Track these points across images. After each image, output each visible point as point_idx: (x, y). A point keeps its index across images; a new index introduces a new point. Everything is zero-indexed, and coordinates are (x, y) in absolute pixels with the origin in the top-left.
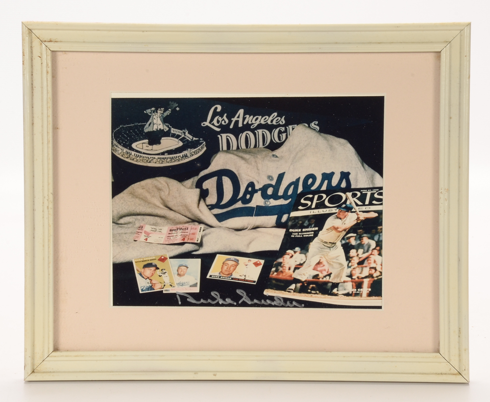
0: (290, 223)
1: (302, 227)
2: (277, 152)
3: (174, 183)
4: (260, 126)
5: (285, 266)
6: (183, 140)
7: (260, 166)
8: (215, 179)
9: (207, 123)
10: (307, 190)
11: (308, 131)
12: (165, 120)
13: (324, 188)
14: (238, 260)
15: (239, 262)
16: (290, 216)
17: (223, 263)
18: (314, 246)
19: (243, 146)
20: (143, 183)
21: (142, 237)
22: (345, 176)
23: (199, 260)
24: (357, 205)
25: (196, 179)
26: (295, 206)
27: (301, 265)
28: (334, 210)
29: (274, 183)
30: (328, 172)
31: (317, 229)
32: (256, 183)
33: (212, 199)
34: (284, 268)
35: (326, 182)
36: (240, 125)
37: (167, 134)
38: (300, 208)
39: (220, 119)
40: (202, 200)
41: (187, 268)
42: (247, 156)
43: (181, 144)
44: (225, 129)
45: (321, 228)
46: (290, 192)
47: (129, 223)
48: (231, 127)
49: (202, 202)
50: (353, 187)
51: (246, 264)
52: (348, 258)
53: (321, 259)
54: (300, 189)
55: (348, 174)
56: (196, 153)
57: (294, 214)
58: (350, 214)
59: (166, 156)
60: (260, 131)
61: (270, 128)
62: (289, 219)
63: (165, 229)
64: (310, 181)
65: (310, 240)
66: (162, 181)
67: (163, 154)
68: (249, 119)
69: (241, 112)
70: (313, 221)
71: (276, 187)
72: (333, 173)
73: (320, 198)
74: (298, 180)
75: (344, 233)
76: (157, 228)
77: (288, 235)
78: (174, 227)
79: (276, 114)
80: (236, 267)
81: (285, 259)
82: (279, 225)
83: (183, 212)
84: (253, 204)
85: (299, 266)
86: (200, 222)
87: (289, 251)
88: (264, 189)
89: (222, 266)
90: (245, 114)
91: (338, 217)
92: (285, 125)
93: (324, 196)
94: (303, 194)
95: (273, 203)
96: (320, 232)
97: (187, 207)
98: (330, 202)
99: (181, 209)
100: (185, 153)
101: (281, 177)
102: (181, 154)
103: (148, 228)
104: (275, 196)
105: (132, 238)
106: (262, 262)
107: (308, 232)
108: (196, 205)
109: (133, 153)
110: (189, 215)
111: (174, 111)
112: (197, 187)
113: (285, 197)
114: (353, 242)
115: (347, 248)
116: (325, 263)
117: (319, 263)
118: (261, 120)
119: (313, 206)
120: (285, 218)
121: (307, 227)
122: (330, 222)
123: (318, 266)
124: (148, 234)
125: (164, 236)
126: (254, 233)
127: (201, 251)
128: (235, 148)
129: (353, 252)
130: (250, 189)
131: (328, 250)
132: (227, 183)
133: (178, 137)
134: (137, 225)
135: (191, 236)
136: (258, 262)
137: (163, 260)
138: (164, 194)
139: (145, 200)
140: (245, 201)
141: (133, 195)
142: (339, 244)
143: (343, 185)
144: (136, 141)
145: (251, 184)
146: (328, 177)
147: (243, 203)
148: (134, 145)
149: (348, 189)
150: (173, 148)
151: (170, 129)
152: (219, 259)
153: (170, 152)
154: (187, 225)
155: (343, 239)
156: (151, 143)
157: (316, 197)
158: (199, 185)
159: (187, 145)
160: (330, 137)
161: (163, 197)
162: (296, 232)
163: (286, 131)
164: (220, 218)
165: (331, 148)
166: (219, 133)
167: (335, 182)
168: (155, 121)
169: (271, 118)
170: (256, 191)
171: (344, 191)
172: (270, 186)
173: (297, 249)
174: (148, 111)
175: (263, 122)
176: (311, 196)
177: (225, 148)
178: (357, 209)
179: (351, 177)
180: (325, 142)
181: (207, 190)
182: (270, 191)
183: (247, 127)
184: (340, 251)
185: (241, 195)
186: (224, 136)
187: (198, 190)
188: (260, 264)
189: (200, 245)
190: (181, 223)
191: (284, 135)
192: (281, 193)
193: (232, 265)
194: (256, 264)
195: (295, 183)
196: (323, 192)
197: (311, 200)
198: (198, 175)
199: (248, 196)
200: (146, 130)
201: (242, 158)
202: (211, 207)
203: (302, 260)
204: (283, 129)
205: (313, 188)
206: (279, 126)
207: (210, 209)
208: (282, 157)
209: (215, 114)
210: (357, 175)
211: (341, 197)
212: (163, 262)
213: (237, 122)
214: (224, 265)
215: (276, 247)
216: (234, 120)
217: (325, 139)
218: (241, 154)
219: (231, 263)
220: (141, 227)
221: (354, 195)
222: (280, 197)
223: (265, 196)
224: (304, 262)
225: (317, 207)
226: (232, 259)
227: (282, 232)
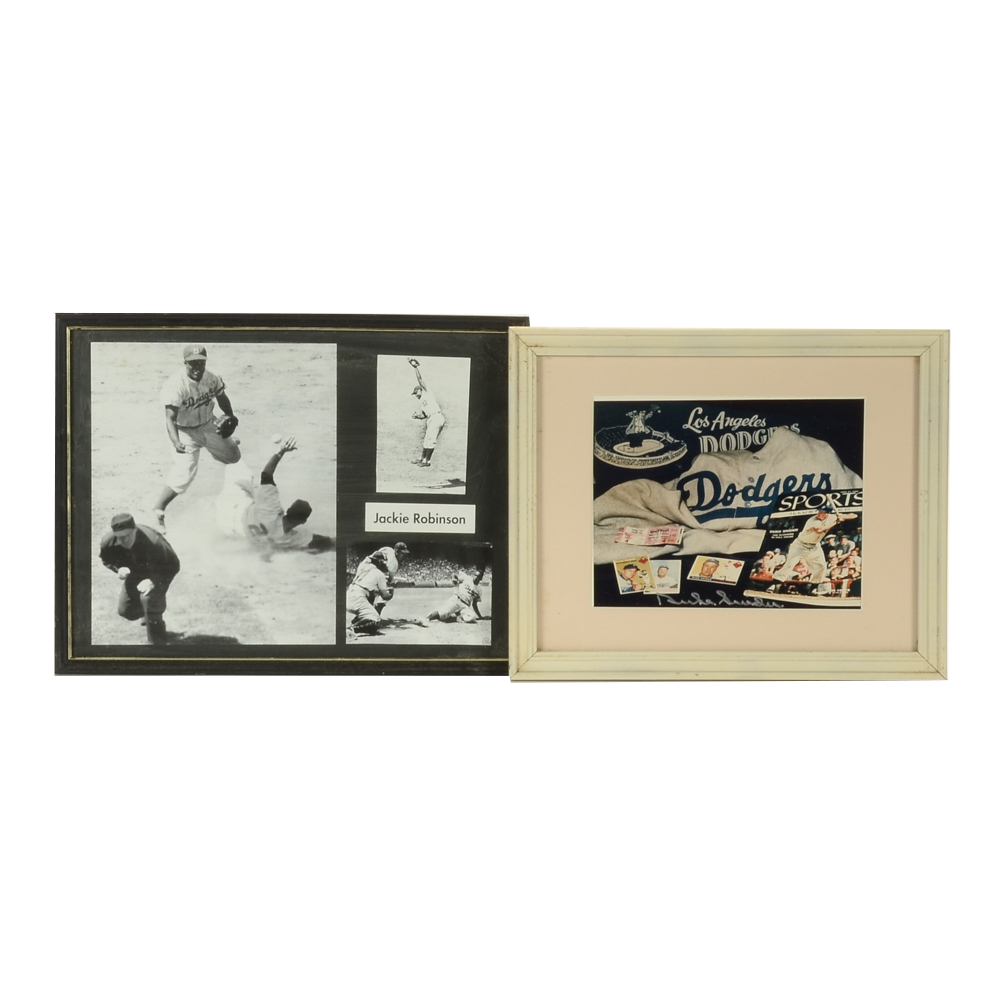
0: (770, 525)
1: (782, 528)
2: (758, 454)
3: (655, 485)
4: (741, 429)
5: (765, 566)
6: (664, 442)
7: (741, 468)
8: (696, 480)
9: (688, 426)
10: (788, 491)
11: (789, 433)
12: (647, 423)
13: (804, 489)
14: (718, 562)
15: (720, 563)
16: (771, 518)
17: (703, 564)
18: (793, 547)
19: (724, 448)
20: (625, 485)
21: (623, 539)
22: (825, 477)
23: (680, 561)
24: (837, 506)
25: (677, 480)
26: (775, 507)
27: (781, 566)
28: (815, 512)
29: (754, 485)
30: (809, 474)
31: (797, 530)
32: (736, 485)
33: (693, 500)
34: (764, 569)
35: (807, 483)
36: (721, 427)
37: (649, 436)
38: (781, 509)
39: (701, 421)
40: (683, 501)
41: (668, 569)
42: (728, 458)
43: (662, 446)
44: (706, 431)
45: (801, 530)
46: (771, 494)
47: (611, 524)
48: (712, 429)
49: (683, 504)
50: (833, 488)
51: (727, 565)
52: (828, 559)
53: (801, 560)
54: (781, 491)
55: (829, 475)
56: (677, 455)
57: (774, 516)
58: (830, 515)
59: (648, 458)
60: (741, 433)
61: (751, 430)
62: (770, 520)
63: (646, 531)
64: (791, 482)
65: (790, 541)
66: (643, 483)
67: (644, 456)
68: (730, 421)
69: (722, 414)
70: (793, 522)
71: (757, 489)
72: (813, 475)
73: (800, 499)
74: (779, 482)
75: (824, 534)
76: (639, 530)
77: (768, 536)
78: (655, 529)
79: (757, 416)
80: (716, 568)
81: (765, 560)
82: (759, 526)
83: (664, 514)
84: (734, 506)
86: (681, 523)
87: (769, 552)
88: (745, 491)
89: (703, 567)
90: (726, 416)
91: (817, 519)
92: (766, 428)
93: (805, 497)
94: (783, 496)
95: (753, 504)
96: (800, 533)
97: (667, 509)
98: (810, 503)
99: (662, 510)
100: (666, 455)
101: (762, 479)
102: (662, 457)
103: (628, 530)
104: (756, 498)
105: (612, 540)
106: (743, 563)
107: (789, 533)
108: (677, 507)
109: (615, 455)
110: (670, 517)
111: (655, 413)
112: (678, 488)
113: (766, 498)
114: (833, 543)
115: (827, 549)
116: (805, 564)
117: (799, 564)
118: (742, 422)
119: (794, 508)
120: (765, 519)
121: (787, 528)
122: (809, 524)
123: (798, 566)
124: (628, 536)
125: (645, 538)
126: (734, 535)
127: (682, 553)
128: (716, 450)
129: (832, 553)
130: (731, 491)
131: (808, 551)
132: (708, 484)
133: (659, 439)
134: (618, 527)
135: (672, 538)
136: (739, 563)
137: (643, 561)
138: (645, 496)
139: (625, 502)
140: (726, 502)
141: (615, 497)
142: (819, 545)
143: (824, 486)
144: (618, 443)
145: (732, 486)
146: (808, 478)
147: (724, 504)
148: (615, 448)
149: (828, 490)
150: (654, 450)
151: (651, 431)
152: (699, 561)
153: (651, 454)
154: (667, 527)
155: (823, 540)
156: (632, 446)
157: (797, 498)
158: (680, 486)
159: (669, 447)
160: (811, 439)
161: (645, 499)
162: (776, 534)
163: (766, 433)
164: (701, 519)
165: (812, 449)
166: (700, 435)
167: (815, 484)
168: (636, 424)
169: (752, 420)
170: (737, 493)
171: (825, 492)
172: (751, 487)
173: (777, 550)
174: (630, 414)
175: (743, 424)
176: (791, 497)
177: (706, 450)
178: (837, 509)
179: (830, 478)
180: (805, 444)
181: (688, 492)
182: (751, 493)
183: (728, 429)
184: (820, 552)
185: (722, 497)
186: (705, 438)
187: (679, 492)
188: (740, 565)
189: (681, 546)
190: (661, 525)
191: (765, 437)
192: (761, 495)
193: (712, 567)
194: (737, 565)
195: (776, 485)
196: (804, 493)
197: (792, 501)
198: (679, 476)
199: (729, 498)
200: (627, 433)
201: (723, 460)
202: (692, 509)
203: (782, 561)
204: (764, 431)
205: (794, 490)
206: (760, 428)
207: (691, 511)
208: (763, 459)
209: (697, 416)
210: (837, 477)
211: (821, 499)
212: (644, 563)
213: (718, 424)
215: (757, 548)
216: (715, 422)
217: (806, 441)
218: (722, 456)
219: (711, 564)
220: (622, 529)
221: (834, 497)
222: (760, 499)
223: (746, 498)
224: (784, 563)
225: (798, 508)
226: (712, 560)
227: (763, 533)
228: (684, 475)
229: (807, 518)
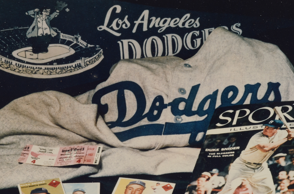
0: (206, 142)
1: (220, 146)
2: (191, 61)
3: (65, 98)
4: (169, 30)
5: (200, 189)
6: (75, 47)
7: (169, 77)
8: (115, 93)
9: (104, 27)
10: (227, 104)
11: (229, 35)
12: (52, 24)
13: (247, 102)
14: (144, 184)
15: (146, 186)
16: (206, 135)
17: (127, 187)
18: (234, 167)
19: (149, 54)
20: (28, 97)
21: (29, 159)
22: (274, 87)
23: (98, 185)
24: (288, 120)
25: (92, 93)
26: (212, 123)
27: (220, 188)
28: (259, 127)
29: (186, 96)
30: (253, 83)
31: (238, 148)
32: (165, 97)
33: (113, 115)
34: (199, 192)
35: (250, 95)
36: (145, 29)
37: (56, 40)
38: (218, 125)
39: (120, 22)
40: (100, 117)
41: (84, 192)
42: (153, 66)
43: (73, 52)
44: (126, 34)
45: (243, 147)
46: (206, 107)
47: (12, 143)
48: (134, 31)
49: (100, 120)
50: (283, 100)
51: (154, 187)
52: (277, 181)
53: (244, 182)
54: (218, 103)
55: (278, 85)
56: (91, 62)
57: (210, 132)
58: (279, 131)
59: (55, 66)
60: (169, 36)
61: (182, 32)
62: (205, 137)
63: (57, 150)
64: (231, 94)
65: (231, 160)
66: (51, 95)
67: (51, 63)
68: (156, 22)
69: (146, 13)
70: (234, 139)
71: (190, 101)
72: (259, 85)
73: (242, 113)
74: (216, 93)
75: (272, 152)
76: (47, 148)
77: (203, 155)
78: (68, 148)
79: (188, 15)
80: (142, 192)
81: (200, 182)
82: (192, 144)
83: (78, 131)
84: (162, 121)
85: (217, 190)
86: (98, 141)
87: (205, 173)
88: (174, 105)
89: (126, 190)
90: (150, 16)
91: (264, 135)
92: (200, 29)
93: (248, 111)
94: (221, 110)
95: (185, 119)
96: (243, 152)
97: (81, 125)
98: (254, 118)
99: (75, 127)
100: (78, 62)
101: (195, 89)
102: (73, 64)
103: (35, 149)
104: (188, 112)
105: (16, 160)
106: (173, 185)
107: (228, 151)
108: (93, 123)
109: (14, 62)
110: (85, 134)
111: (63, 12)
112: (93, 102)
113: (200, 112)
114: (282, 162)
115: (275, 169)
116: (248, 186)
117: (241, 186)
118: (171, 23)
119: (234, 123)
120: (200, 136)
121: (227, 146)
122: (254, 141)
123: (240, 189)
124: (35, 156)
125: (55, 158)
126: (162, 154)
127: (101, 174)
128: (139, 56)
129: (282, 175)
130: (158, 104)
131: (252, 172)
132: (130, 97)
133: (68, 43)
134: (23, 145)
135: (88, 158)
136: (169, 186)
137: (54, 184)
138: (54, 110)
139: (30, 117)
140: (152, 117)
141: (17, 111)
142: (265, 165)
143: (272, 98)
144: (17, 48)
145: (159, 99)
146: (252, 89)
147: (150, 120)
148: (15, 54)
149: (278, 102)
150: (64, 56)
151: (58, 35)
152: (121, 184)
153: (60, 61)
154: (82, 145)
155: (270, 159)
156: (35, 51)
157: (238, 112)
158: (96, 99)
159: (80, 53)
160: (256, 42)
161: (53, 114)
162: (213, 152)
163: (201, 36)
164: (123, 137)
165: (257, 54)
166: (119, 38)
167: (261, 94)
168: (40, 25)
169: (182, 20)
170: (165, 106)
171: (273, 105)
172: (182, 100)
173: (215, 171)
174: (31, 12)
175: (172, 25)
176: (231, 111)
177: (127, 56)
178: (288, 125)
179: (281, 89)
180: (249, 48)
181: (106, 106)
182: (182, 106)
183: (153, 31)
185: (147, 110)
186: (125, 42)
187: (95, 106)
188: (170, 188)
189: (99, 167)
190: (75, 143)
191: (199, 40)
192: (195, 108)
193: (137, 190)
194: (166, 188)
195: (213, 97)
196: (247, 106)
197: (232, 116)
198: (94, 88)
199: (156, 112)
200: (29, 36)
201: (148, 68)
202: (111, 125)
203: (220, 183)
204: (197, 33)
205: (234, 102)
206: (193, 29)
207: (110, 127)
208: (196, 67)
209: (114, 16)
210: (288, 86)
211: (268, 112)
212: (55, 187)
213: (141, 25)
214: (128, 189)
215: (190, 168)
216: (137, 22)
217: (250, 44)
218: (146, 64)
219: (135, 187)
220: (27, 148)
221: (284, 110)
222: (193, 113)
223: (176, 111)
224: (224, 185)
225: (239, 124)
226: (137, 182)
227: (196, 152)
228: (100, 86)
229: (251, 134)
